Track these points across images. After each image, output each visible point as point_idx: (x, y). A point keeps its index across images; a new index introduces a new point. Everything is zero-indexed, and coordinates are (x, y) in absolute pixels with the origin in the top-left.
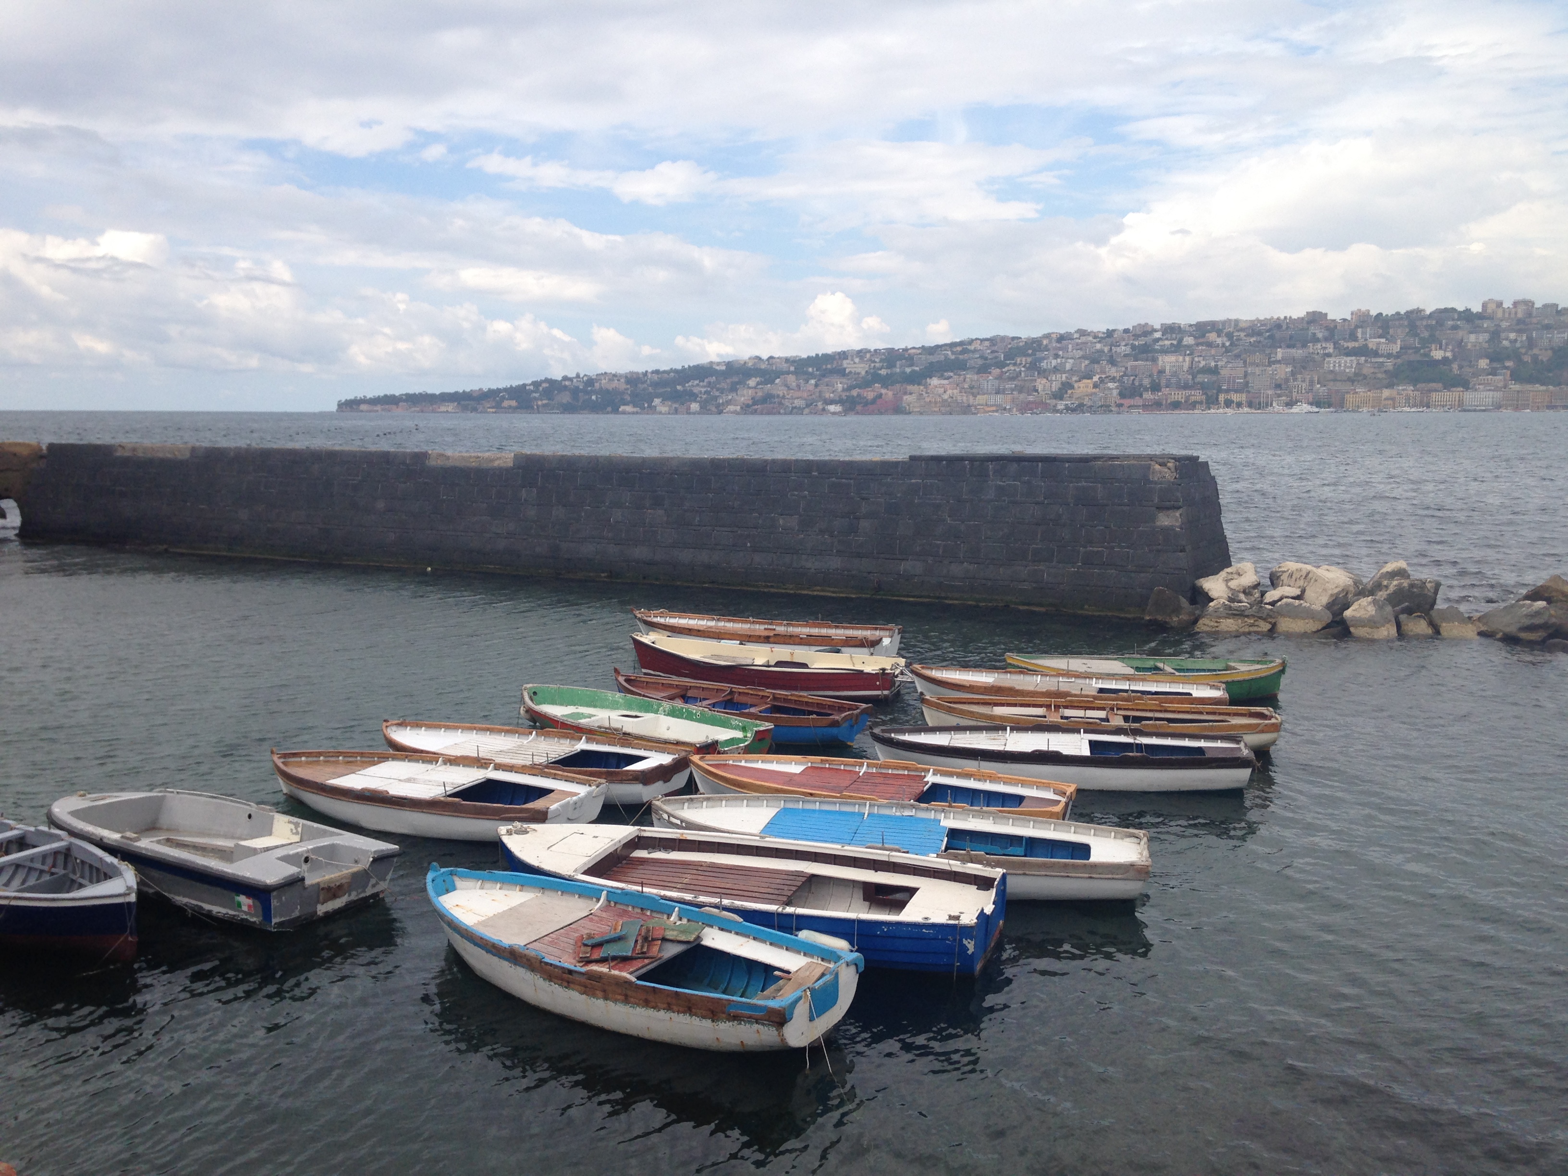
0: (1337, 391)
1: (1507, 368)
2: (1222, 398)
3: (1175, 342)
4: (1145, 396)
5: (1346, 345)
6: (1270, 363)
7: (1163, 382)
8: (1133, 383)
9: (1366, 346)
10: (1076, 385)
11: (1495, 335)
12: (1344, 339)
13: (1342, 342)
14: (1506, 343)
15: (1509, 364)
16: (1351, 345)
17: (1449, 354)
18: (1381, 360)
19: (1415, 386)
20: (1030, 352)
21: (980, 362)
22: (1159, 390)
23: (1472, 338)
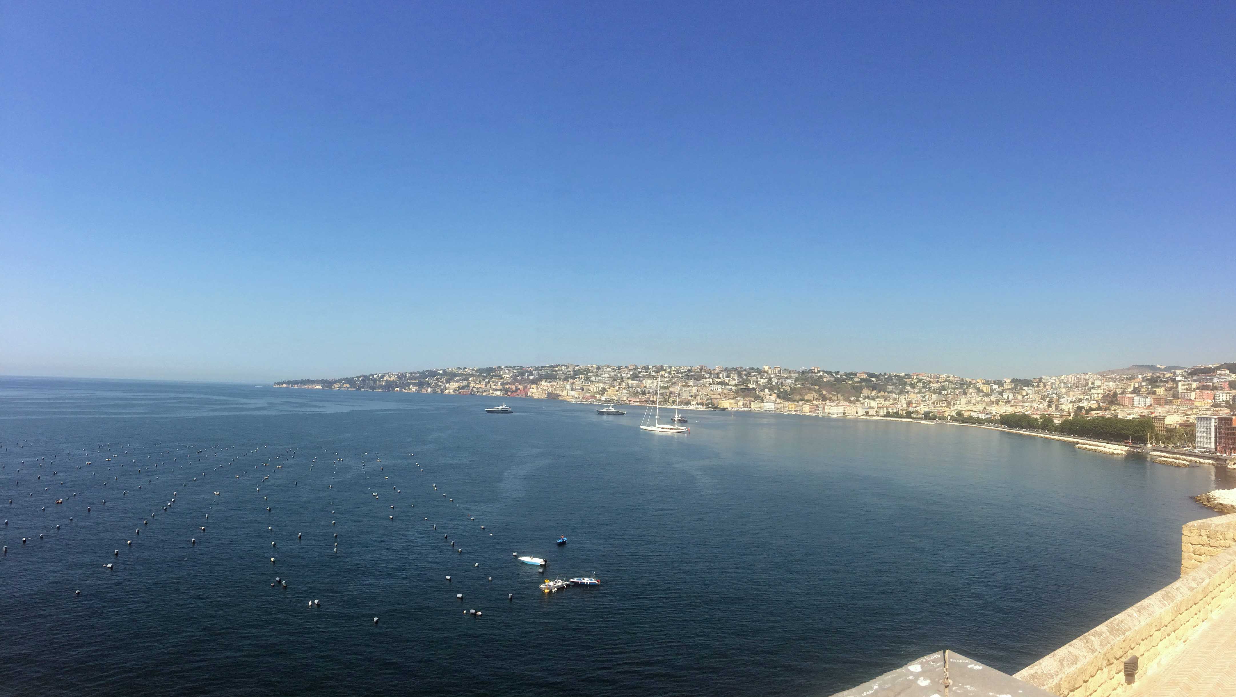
0: (716, 399)
1: (775, 393)
2: (671, 400)
3: (648, 374)
4: (640, 397)
5: (717, 380)
6: (689, 386)
7: (646, 392)
8: (634, 391)
9: (724, 381)
10: (609, 390)
11: (770, 379)
12: (716, 378)
13: (715, 379)
14: (774, 384)
15: (776, 392)
16: (719, 380)
17: (754, 386)
18: (731, 387)
19: (744, 398)
20: (585, 373)
21: (563, 376)
22: (645, 395)
23: (762, 380)
